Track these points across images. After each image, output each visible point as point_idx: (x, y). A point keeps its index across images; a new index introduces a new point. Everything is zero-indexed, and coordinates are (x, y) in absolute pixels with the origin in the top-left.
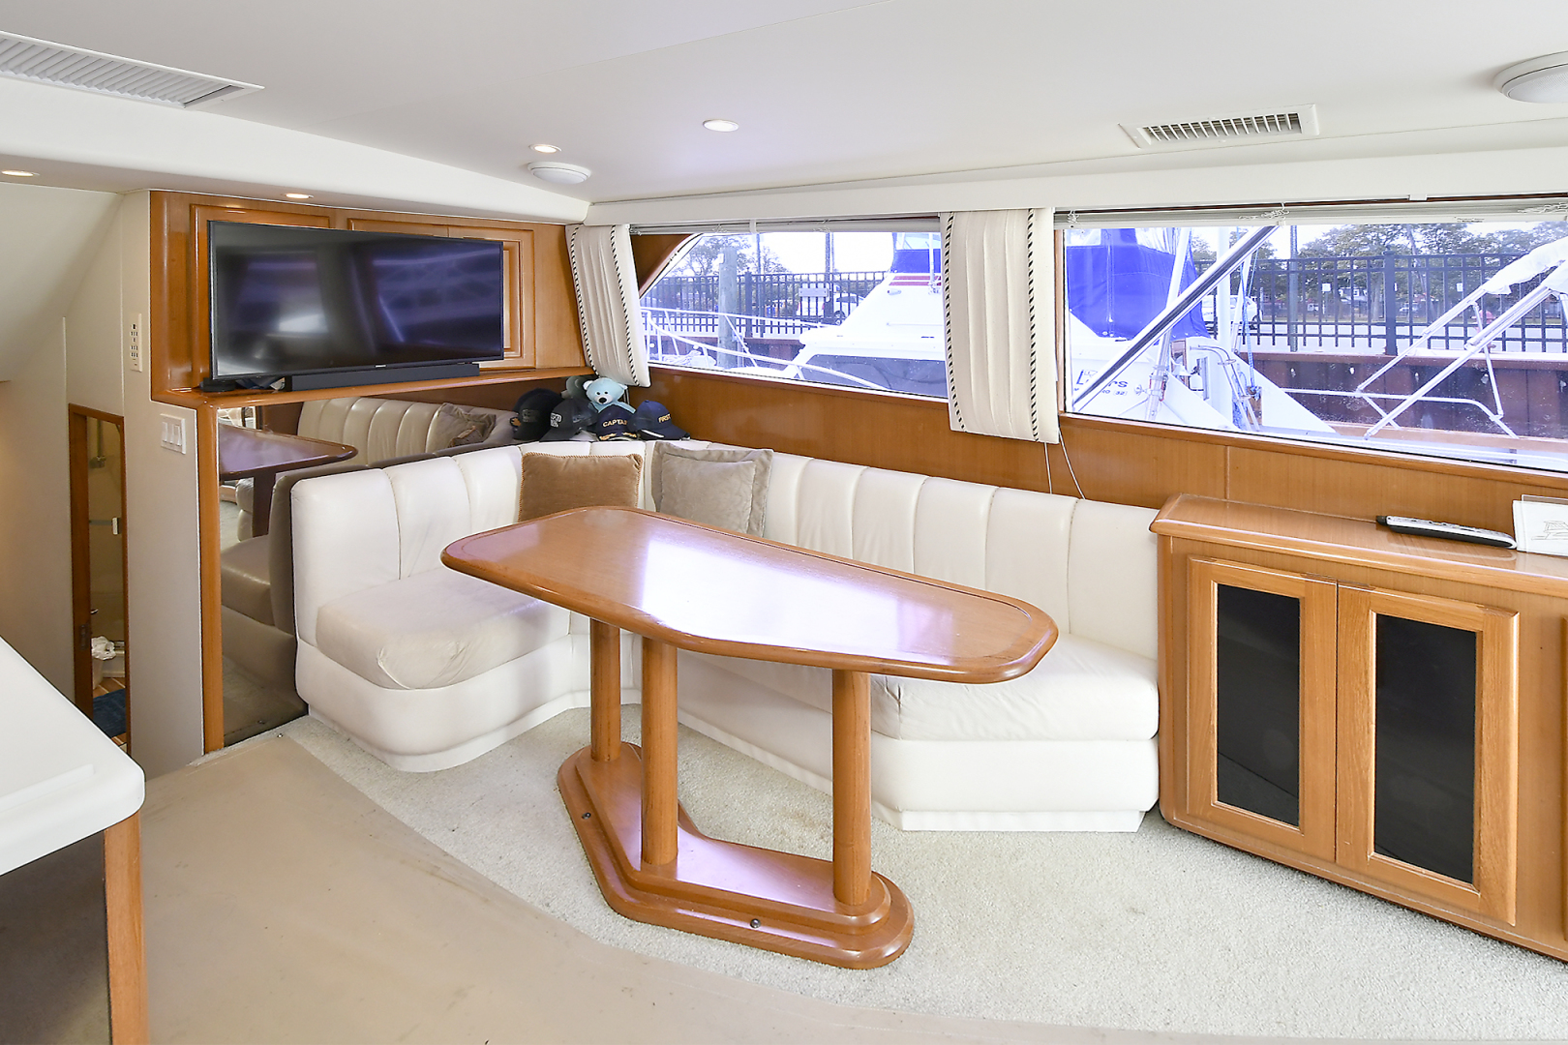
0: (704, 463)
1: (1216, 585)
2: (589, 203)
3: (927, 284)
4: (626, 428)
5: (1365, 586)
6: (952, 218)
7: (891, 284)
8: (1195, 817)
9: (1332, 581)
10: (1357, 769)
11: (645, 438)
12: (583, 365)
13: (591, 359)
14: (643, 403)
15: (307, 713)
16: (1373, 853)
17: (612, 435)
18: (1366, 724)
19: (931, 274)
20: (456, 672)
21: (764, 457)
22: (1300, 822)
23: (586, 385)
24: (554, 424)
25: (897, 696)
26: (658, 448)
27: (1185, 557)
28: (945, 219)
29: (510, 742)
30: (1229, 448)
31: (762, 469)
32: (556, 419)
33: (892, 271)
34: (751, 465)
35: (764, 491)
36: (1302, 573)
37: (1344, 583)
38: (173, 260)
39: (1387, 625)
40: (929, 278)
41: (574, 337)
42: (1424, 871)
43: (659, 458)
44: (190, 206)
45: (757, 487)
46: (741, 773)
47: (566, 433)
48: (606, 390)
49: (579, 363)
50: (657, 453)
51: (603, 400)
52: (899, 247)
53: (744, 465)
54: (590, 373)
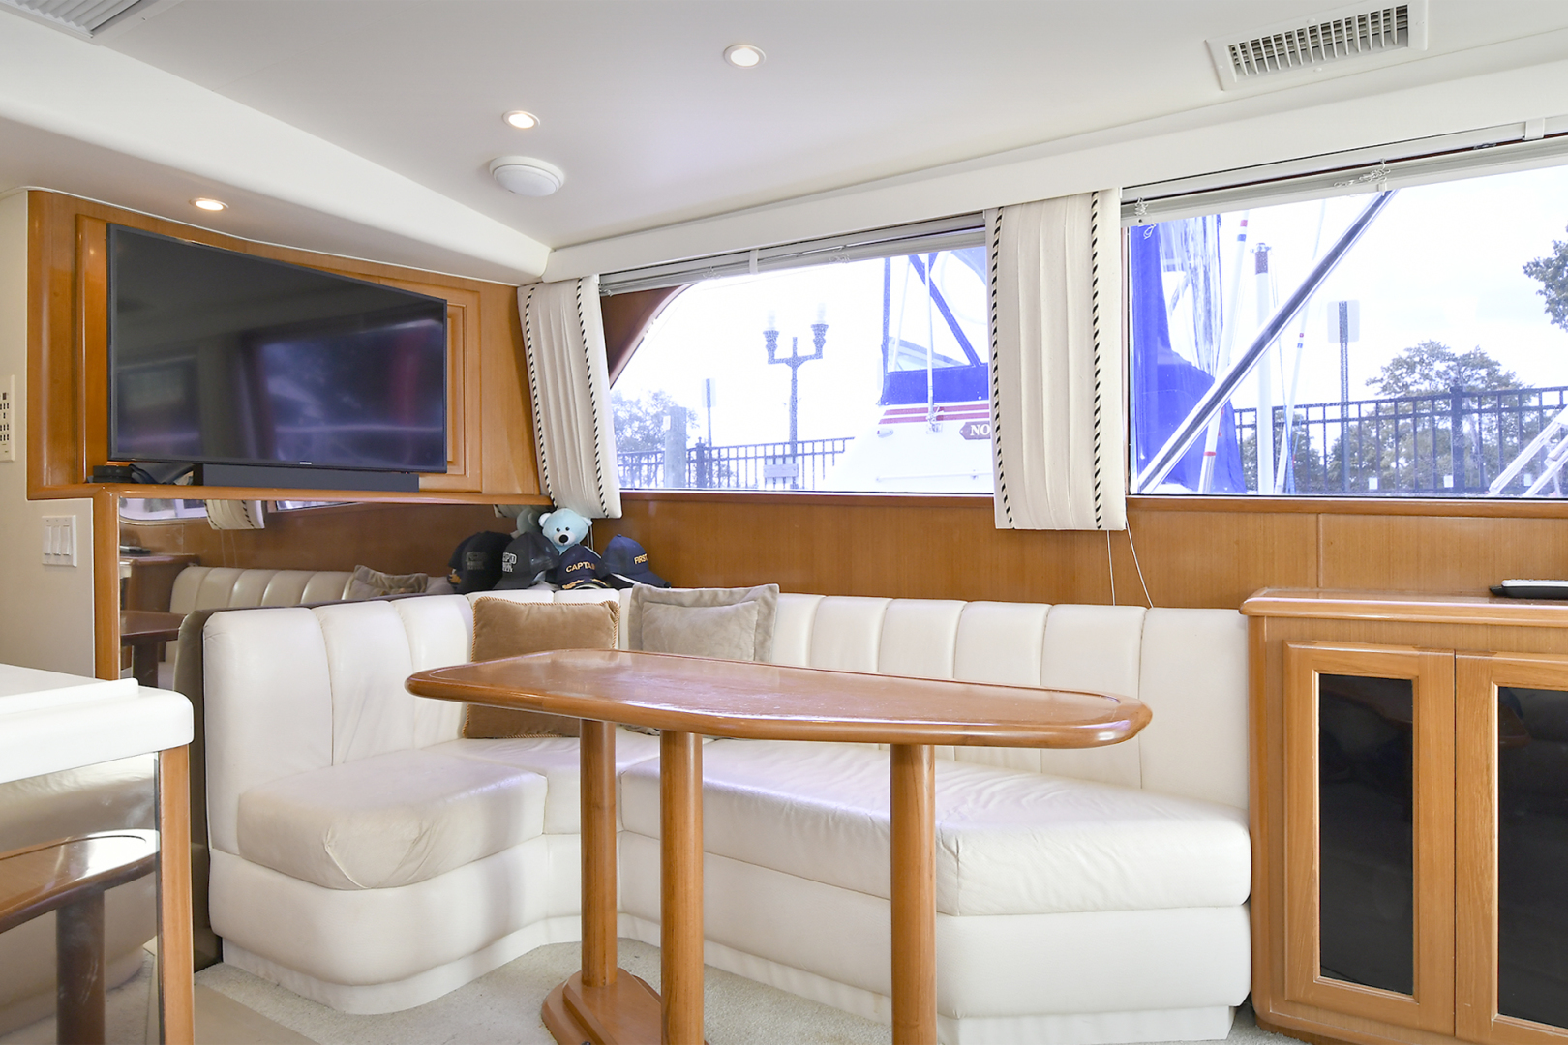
0: (695, 609)
1: (1317, 675)
2: (549, 249)
3: (924, 419)
4: (594, 574)
5: (1486, 652)
6: (1000, 217)
7: (884, 421)
8: (1294, 1002)
9: (1446, 649)
10: (1479, 903)
11: (619, 585)
12: (537, 492)
13: (548, 481)
14: (615, 539)
15: (222, 960)
16: (1497, 1015)
17: (579, 581)
18: (1488, 839)
19: (928, 405)
20: (417, 870)
21: (768, 595)
22: (1415, 989)
23: (543, 519)
24: (507, 567)
25: (956, 851)
26: (635, 596)
27: (1282, 647)
28: (991, 225)
29: (478, 981)
30: (1321, 516)
31: (765, 610)
32: (509, 561)
33: (883, 403)
34: (753, 607)
35: (768, 644)
36: (1415, 646)
37: (1464, 651)
38: (56, 295)
39: (1511, 702)
40: (926, 410)
41: (527, 451)
42: (1554, 1028)
43: (639, 606)
44: (77, 217)
45: (760, 637)
46: (762, 1001)
47: (523, 580)
48: (568, 525)
49: (534, 491)
50: (634, 603)
51: (564, 539)
52: (891, 368)
53: (745, 607)
54: (546, 503)
